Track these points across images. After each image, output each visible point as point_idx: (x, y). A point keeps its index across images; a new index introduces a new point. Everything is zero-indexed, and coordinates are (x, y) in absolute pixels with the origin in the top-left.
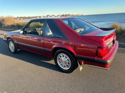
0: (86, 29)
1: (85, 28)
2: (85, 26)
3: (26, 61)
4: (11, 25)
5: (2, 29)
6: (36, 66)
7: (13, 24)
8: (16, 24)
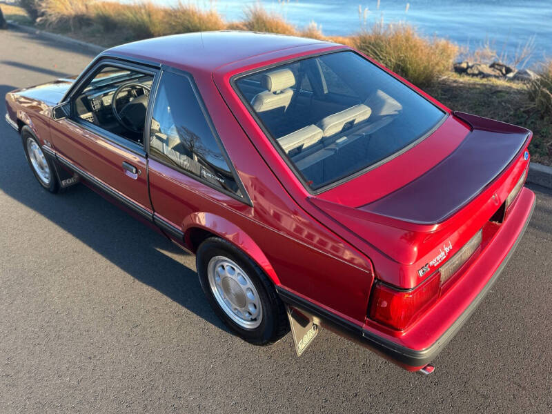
0: (384, 112)
1: (376, 105)
2: (381, 93)
3: (90, 246)
4: (73, 13)
5: (38, 32)
6: (129, 278)
7: (84, 9)
8: (95, 12)
